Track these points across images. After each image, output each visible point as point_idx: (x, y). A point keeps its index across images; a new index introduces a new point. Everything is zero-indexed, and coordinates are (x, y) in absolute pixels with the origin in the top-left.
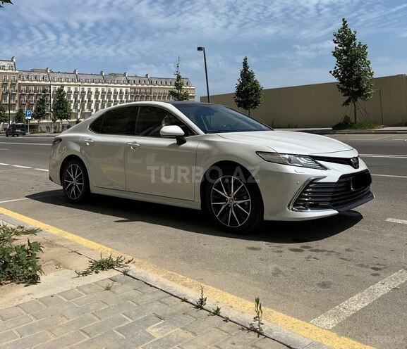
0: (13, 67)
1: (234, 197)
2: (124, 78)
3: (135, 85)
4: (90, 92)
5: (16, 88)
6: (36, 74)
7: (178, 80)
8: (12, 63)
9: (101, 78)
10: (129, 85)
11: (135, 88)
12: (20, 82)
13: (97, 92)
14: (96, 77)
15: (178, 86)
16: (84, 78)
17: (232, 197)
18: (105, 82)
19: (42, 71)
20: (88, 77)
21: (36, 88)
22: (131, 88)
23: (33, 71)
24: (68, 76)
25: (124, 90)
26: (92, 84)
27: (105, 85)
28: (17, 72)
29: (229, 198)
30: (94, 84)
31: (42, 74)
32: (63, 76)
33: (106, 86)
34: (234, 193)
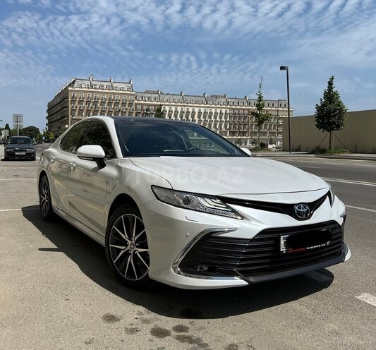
0: (131, 89)
1: (136, 242)
2: (224, 100)
3: (234, 107)
4: (194, 112)
5: (133, 107)
6: (149, 95)
7: (260, 101)
8: (130, 85)
9: (203, 99)
10: (229, 106)
11: (234, 109)
12: (136, 102)
13: (200, 112)
14: (199, 99)
15: (259, 107)
16: (189, 99)
17: (133, 242)
18: (207, 103)
19: (154, 92)
20: (192, 98)
21: (142, 107)
22: (230, 109)
23: (147, 92)
24: (175, 97)
25: (224, 111)
26: (196, 105)
27: (207, 105)
28: (134, 93)
29: (129, 242)
30: (197, 105)
31: (154, 95)
32: (172, 97)
33: (208, 107)
34: (135, 238)
